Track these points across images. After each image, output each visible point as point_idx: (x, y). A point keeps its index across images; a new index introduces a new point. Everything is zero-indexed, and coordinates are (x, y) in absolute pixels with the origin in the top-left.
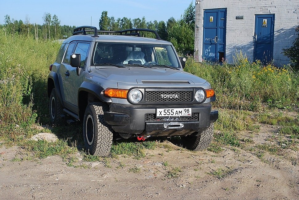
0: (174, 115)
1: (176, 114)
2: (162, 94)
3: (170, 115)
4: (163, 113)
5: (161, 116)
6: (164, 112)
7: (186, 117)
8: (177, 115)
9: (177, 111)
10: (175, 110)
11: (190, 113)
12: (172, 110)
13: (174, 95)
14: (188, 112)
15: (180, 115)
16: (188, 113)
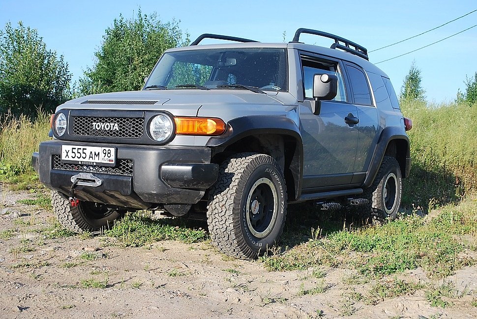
0: (87, 160)
1: (90, 157)
2: (95, 121)
3: (81, 159)
4: (70, 154)
5: (67, 159)
6: (73, 152)
7: (106, 166)
8: (91, 160)
9: (91, 152)
10: (89, 149)
11: (113, 157)
12: (83, 149)
13: (112, 124)
14: (109, 155)
15: (96, 160)
16: (109, 159)
